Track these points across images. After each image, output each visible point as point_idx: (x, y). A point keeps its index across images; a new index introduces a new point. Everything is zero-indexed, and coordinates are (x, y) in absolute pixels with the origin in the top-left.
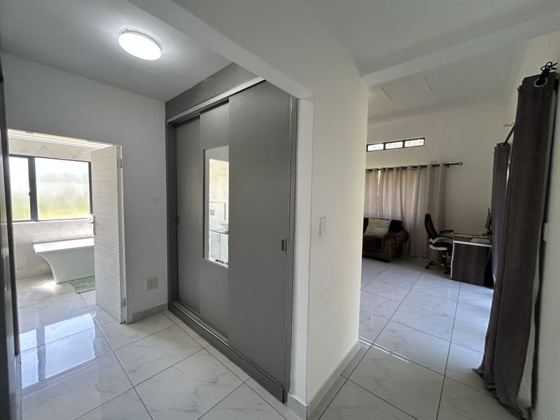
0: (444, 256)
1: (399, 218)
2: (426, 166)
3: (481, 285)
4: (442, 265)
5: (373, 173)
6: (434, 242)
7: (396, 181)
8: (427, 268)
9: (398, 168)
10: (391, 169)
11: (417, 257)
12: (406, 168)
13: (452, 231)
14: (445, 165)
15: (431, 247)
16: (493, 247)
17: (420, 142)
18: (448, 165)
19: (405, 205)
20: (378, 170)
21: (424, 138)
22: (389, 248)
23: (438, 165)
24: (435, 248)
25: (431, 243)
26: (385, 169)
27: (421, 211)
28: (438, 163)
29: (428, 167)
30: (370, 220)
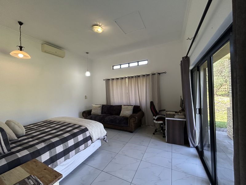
0: (162, 126)
1: (138, 105)
2: (149, 75)
3: (183, 145)
4: (161, 131)
5: (124, 80)
6: (156, 118)
7: (135, 84)
8: (154, 134)
9: (136, 76)
10: (132, 77)
11: (149, 126)
12: (139, 76)
13: (165, 110)
14: (158, 74)
15: (155, 121)
16: (187, 120)
17: (145, 62)
18: (160, 73)
19: (141, 97)
20: (126, 78)
21: (147, 60)
22: (132, 123)
23: (155, 74)
24: (156, 122)
25: (154, 119)
26: (129, 77)
27: (149, 99)
28: (155, 73)
29: (150, 75)
30: (123, 106)
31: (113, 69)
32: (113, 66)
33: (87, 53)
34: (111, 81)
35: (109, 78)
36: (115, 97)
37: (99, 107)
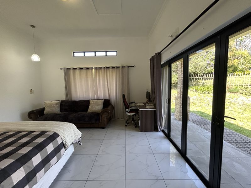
0: (133, 117)
1: (107, 98)
2: (119, 67)
4: (133, 122)
5: (90, 70)
6: (129, 111)
7: (104, 75)
8: (126, 126)
9: (105, 68)
10: (101, 68)
11: (119, 118)
12: (109, 68)
13: (135, 102)
14: (128, 67)
15: (128, 114)
17: (114, 54)
19: (110, 90)
20: (93, 68)
21: (116, 51)
22: (104, 118)
23: (125, 67)
25: (127, 112)
26: (97, 68)
28: (124, 66)
29: (120, 67)
30: (91, 101)
31: (74, 56)
32: (74, 53)
33: (33, 26)
34: (71, 71)
35: (69, 67)
36: (78, 90)
37: (57, 104)
